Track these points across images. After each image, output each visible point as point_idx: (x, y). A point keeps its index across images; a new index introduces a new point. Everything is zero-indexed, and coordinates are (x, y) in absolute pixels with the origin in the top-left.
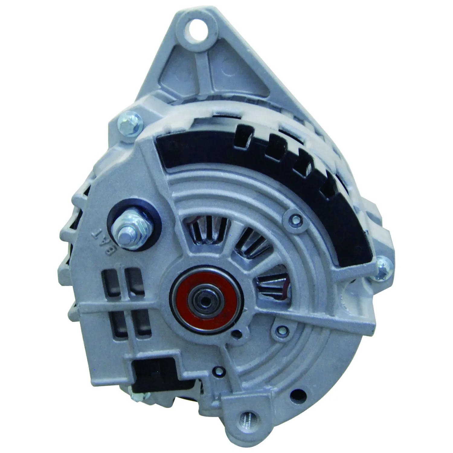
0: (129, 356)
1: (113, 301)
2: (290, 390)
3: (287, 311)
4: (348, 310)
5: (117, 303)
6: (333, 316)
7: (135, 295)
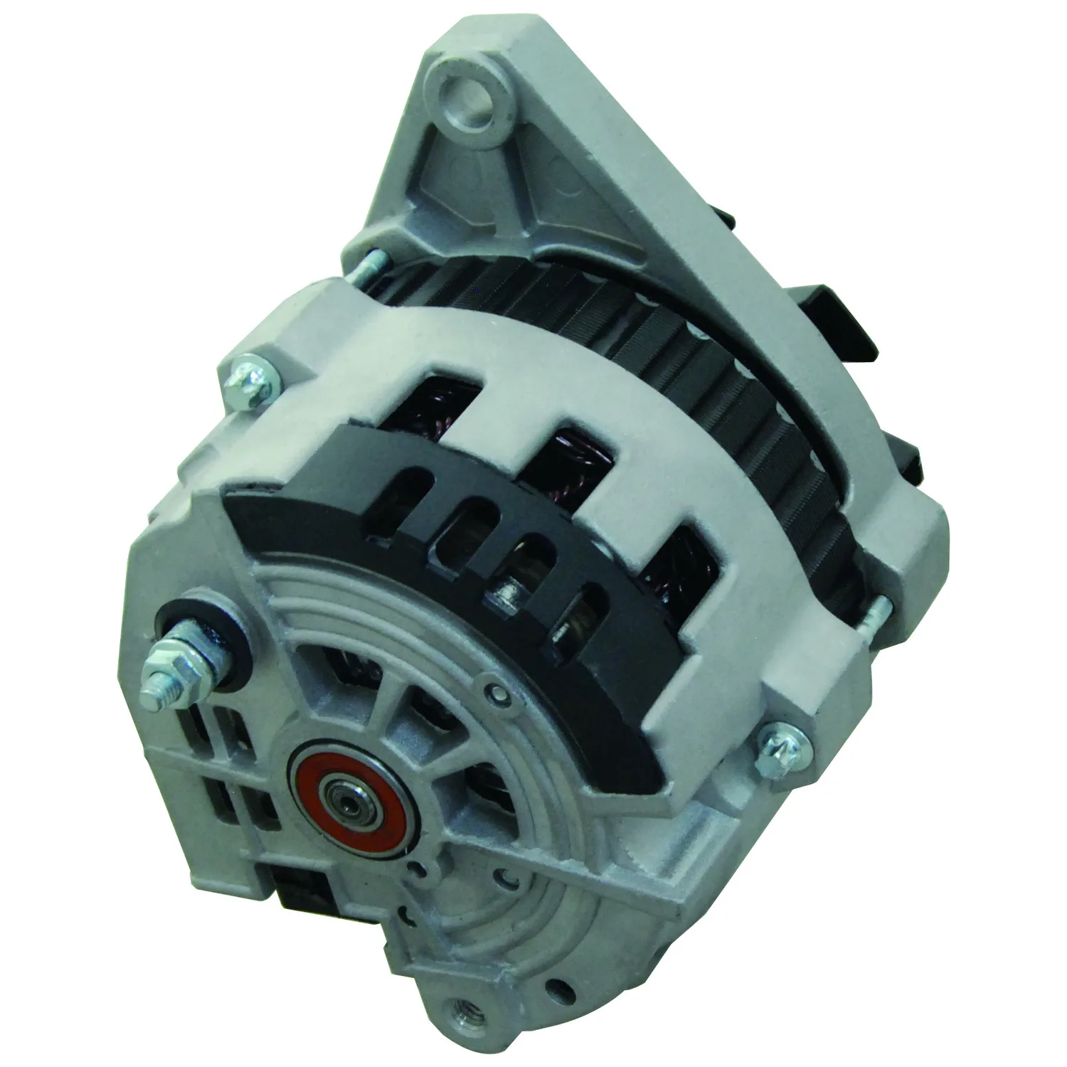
0: (245, 852)
1: (202, 759)
2: (543, 978)
3: (509, 847)
4: (635, 861)
5: (206, 764)
6: (598, 874)
7: (246, 748)
